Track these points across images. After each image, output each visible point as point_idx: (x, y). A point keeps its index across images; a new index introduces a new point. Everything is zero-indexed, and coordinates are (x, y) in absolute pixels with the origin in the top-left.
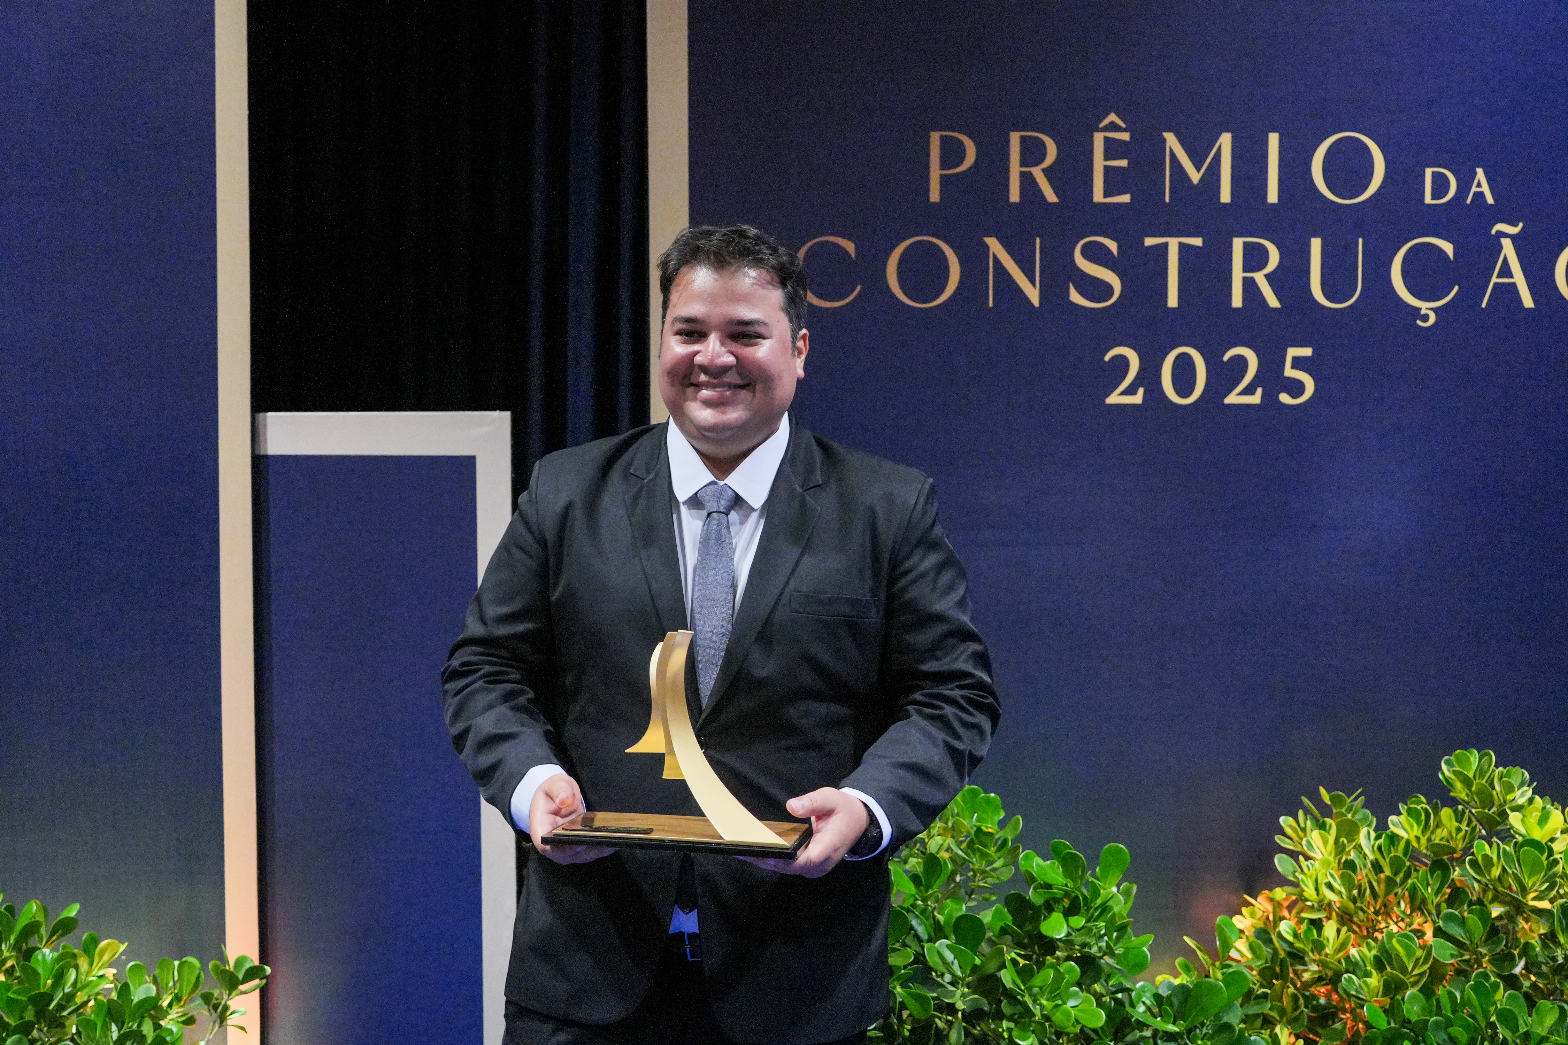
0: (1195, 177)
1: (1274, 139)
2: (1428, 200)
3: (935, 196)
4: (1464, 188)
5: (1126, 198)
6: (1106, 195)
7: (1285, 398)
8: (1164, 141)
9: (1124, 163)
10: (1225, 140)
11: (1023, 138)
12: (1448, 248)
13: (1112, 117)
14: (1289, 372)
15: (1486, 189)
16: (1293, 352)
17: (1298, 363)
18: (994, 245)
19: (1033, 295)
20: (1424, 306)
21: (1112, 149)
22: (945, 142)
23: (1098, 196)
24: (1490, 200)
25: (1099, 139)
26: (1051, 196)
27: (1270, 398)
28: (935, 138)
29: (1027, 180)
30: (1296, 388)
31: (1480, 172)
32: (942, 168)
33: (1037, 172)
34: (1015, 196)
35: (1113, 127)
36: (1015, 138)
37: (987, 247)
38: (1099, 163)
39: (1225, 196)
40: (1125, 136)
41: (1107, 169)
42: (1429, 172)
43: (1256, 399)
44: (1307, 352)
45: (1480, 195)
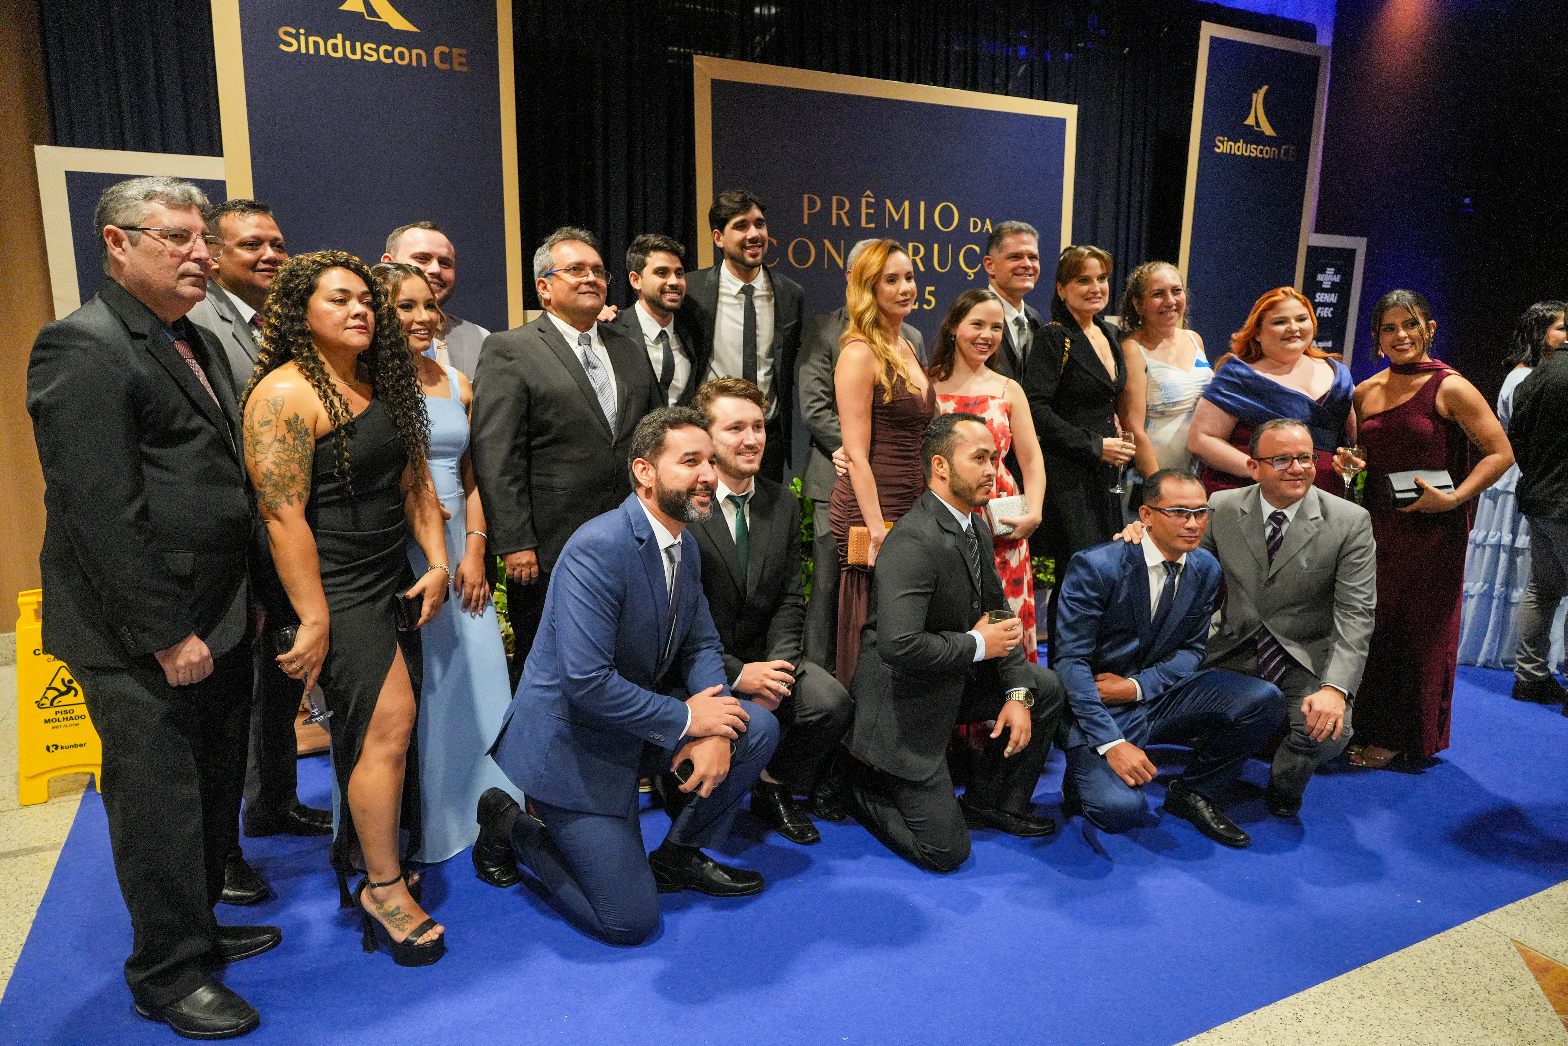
0: (896, 218)
1: (922, 204)
2: (972, 230)
3: (806, 222)
4: (983, 227)
5: (873, 225)
6: (867, 223)
7: (925, 307)
8: (885, 203)
9: (872, 211)
10: (907, 203)
11: (838, 199)
12: (977, 249)
13: (868, 192)
14: (927, 296)
15: (990, 227)
16: (929, 289)
17: (930, 293)
18: (827, 242)
19: (841, 263)
20: (970, 272)
21: (869, 205)
22: (810, 199)
23: (863, 224)
24: (991, 231)
25: (864, 200)
26: (847, 224)
27: (921, 306)
28: (806, 197)
29: (839, 216)
30: (929, 303)
31: (988, 221)
32: (809, 209)
33: (842, 213)
34: (834, 223)
35: (868, 196)
36: (834, 198)
37: (824, 244)
38: (864, 211)
39: (906, 226)
40: (873, 200)
41: (867, 213)
42: (972, 220)
43: (916, 307)
44: (932, 288)
45: (987, 229)
